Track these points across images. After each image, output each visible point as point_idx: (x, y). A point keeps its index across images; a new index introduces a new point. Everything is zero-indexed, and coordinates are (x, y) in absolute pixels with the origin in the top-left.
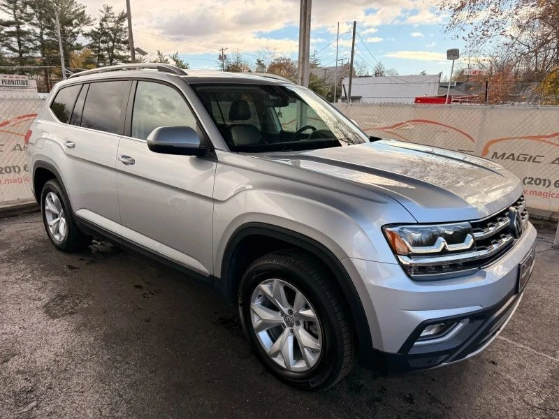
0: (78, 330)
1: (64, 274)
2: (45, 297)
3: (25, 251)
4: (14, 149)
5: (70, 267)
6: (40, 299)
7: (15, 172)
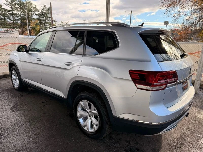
0: (21, 116)
1: (19, 98)
2: (11, 105)
3: (7, 90)
4: (6, 55)
5: (21, 95)
6: (10, 106)
7: (6, 63)
